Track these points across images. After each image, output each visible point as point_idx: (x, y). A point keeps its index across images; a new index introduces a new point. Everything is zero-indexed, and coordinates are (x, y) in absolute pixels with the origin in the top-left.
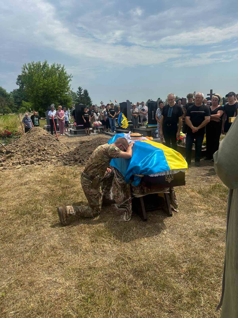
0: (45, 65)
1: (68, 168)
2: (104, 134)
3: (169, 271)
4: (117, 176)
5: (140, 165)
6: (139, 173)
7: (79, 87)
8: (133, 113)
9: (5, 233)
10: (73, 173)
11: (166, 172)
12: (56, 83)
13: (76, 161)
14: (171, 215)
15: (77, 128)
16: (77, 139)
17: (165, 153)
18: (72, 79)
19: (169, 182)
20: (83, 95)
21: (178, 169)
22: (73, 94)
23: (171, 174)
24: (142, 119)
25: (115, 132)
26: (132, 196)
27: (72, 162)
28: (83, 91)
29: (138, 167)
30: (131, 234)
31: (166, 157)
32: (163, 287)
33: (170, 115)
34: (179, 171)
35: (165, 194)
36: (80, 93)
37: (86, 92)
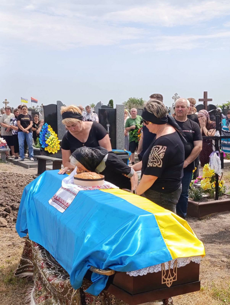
2: (11, 163)
4: (47, 264)
6: (103, 268)
11: (163, 265)
17: (160, 222)
19: (169, 286)
21: (188, 258)
23: (172, 267)
25: (32, 159)
29: (103, 253)
34: (188, 262)
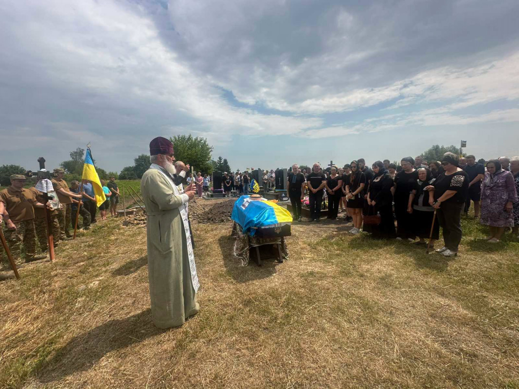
0: (189, 138)
1: (201, 225)
3: (272, 301)
5: (255, 219)
6: (254, 226)
7: (219, 157)
8: (263, 180)
9: (143, 276)
10: (205, 230)
11: (275, 225)
12: (199, 153)
13: (209, 219)
14: (282, 262)
15: (214, 192)
16: (213, 201)
17: (275, 210)
18: (213, 150)
20: (222, 163)
21: (285, 223)
22: (214, 162)
23: (279, 226)
24: (271, 185)
26: (250, 246)
27: (206, 220)
28: (223, 160)
29: (253, 221)
30: (247, 276)
31: (276, 213)
32: (264, 312)
33: (294, 181)
35: (277, 244)
36: (220, 162)
37: (225, 161)
